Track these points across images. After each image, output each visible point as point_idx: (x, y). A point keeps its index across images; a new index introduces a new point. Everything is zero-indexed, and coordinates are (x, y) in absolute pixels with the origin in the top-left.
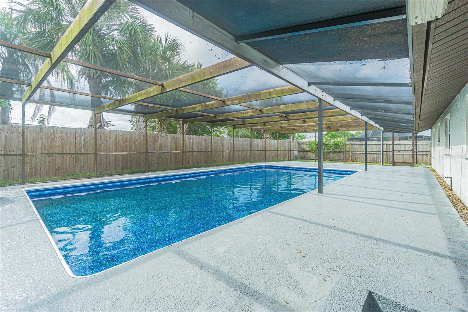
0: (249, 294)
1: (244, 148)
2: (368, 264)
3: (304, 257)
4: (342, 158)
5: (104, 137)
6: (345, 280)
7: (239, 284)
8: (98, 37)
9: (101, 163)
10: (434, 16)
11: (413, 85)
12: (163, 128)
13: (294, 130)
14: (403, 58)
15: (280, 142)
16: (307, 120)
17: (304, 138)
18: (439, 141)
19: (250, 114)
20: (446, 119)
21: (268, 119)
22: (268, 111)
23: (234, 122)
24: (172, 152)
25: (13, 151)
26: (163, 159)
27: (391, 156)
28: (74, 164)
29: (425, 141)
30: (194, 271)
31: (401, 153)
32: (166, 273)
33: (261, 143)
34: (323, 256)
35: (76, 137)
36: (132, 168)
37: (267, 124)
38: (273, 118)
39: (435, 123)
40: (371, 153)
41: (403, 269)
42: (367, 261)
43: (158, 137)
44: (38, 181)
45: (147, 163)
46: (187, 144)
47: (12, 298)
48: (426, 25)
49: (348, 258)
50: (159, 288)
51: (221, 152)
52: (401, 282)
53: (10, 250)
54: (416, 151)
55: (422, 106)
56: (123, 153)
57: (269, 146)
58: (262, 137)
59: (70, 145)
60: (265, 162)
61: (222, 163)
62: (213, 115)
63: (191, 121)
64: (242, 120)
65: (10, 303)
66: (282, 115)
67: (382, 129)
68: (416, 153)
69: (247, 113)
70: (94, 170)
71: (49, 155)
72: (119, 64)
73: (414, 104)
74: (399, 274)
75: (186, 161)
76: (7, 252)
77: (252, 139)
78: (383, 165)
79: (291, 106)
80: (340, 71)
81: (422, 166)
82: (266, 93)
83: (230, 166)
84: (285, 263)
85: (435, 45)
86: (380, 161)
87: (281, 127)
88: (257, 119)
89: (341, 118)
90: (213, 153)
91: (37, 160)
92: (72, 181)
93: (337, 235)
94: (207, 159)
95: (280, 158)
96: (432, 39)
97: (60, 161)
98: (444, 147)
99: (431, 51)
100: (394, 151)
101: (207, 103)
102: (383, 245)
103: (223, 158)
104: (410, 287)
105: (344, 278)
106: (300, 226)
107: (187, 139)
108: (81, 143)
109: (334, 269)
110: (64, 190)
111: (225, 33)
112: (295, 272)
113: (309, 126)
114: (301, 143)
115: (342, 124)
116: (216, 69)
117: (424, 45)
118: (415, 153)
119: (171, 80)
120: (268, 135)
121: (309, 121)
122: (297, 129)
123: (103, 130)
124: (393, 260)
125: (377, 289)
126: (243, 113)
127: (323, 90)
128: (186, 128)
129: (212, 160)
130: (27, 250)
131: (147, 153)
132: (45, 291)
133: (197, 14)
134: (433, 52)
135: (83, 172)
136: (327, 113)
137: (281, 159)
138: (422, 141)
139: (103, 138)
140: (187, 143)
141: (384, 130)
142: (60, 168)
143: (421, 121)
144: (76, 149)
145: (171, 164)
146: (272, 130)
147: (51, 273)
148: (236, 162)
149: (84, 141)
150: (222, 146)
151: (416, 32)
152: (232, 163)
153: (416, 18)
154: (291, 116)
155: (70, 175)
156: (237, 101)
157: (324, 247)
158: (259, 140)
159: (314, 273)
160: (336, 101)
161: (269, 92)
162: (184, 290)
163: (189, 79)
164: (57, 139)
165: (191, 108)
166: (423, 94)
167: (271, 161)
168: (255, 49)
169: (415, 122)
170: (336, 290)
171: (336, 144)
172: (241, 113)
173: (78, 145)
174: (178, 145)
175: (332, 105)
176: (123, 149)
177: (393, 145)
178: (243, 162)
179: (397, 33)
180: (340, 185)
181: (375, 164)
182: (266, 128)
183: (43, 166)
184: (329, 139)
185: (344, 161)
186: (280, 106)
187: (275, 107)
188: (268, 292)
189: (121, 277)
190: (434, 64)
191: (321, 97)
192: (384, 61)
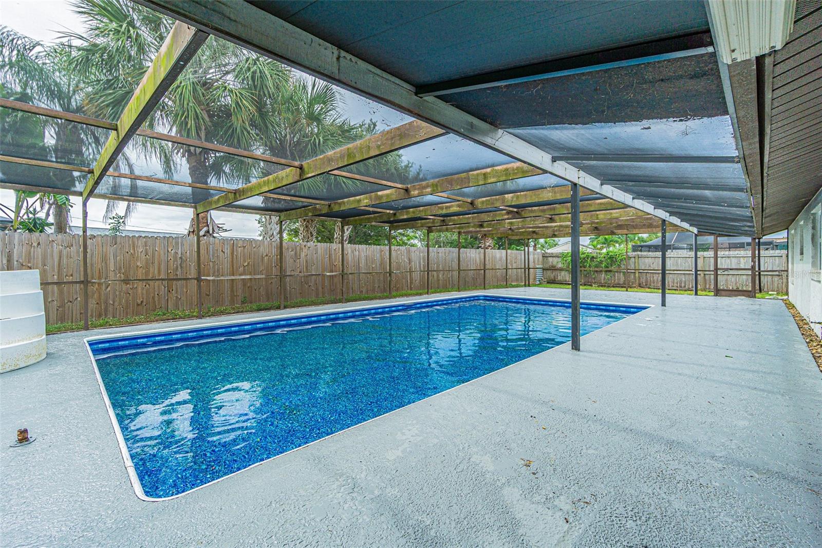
0: (430, 542)
1: (447, 264)
2: (650, 491)
3: (534, 474)
4: (622, 282)
5: (213, 250)
6: (602, 523)
7: (414, 523)
8: (201, 87)
9: (208, 293)
10: (767, 47)
11: (742, 160)
12: (311, 233)
13: (535, 235)
14: (719, 117)
15: (512, 253)
16: (556, 217)
17: (555, 245)
18: (802, 253)
19: (455, 209)
20: (813, 214)
21: (486, 217)
22: (485, 204)
23: (428, 223)
24: (324, 276)
25: (72, 275)
26: (310, 286)
27: (712, 277)
28: (166, 295)
29: (778, 251)
30: (341, 494)
31: (731, 272)
32: (293, 497)
33: (477, 256)
34: (570, 474)
35: (168, 251)
36: (260, 301)
37: (485, 224)
38: (496, 216)
39: (794, 220)
40: (675, 272)
41: (715, 504)
42: (650, 485)
43: (301, 249)
44: (110, 325)
45: (283, 293)
46: (350, 259)
47: (45, 533)
48: (755, 62)
49: (614, 479)
50: (280, 525)
51: (408, 273)
52: (709, 529)
53: (52, 447)
54: (759, 269)
55: (765, 193)
56: (243, 277)
57: (492, 261)
58: (480, 245)
59: (159, 264)
60: (485, 289)
61: (409, 292)
62: (391, 212)
63: (356, 220)
64: (442, 218)
65: (42, 543)
66: (511, 209)
67: (695, 230)
68: (759, 273)
69: (450, 207)
70: (197, 304)
71: (126, 281)
72: (236, 129)
73: (749, 190)
74: (707, 514)
75: (348, 289)
76: (47, 451)
77: (462, 250)
78: (696, 294)
79: (525, 195)
80: (606, 138)
81: (771, 297)
82: (478, 175)
83: (422, 297)
84: (500, 485)
85: (778, 93)
86: (692, 287)
87: (510, 229)
88: (467, 216)
89: (617, 213)
90: (392, 274)
91: (109, 289)
92: (162, 324)
93: (599, 433)
94: (384, 285)
95: (512, 281)
96: (771, 83)
97: (145, 292)
98: (810, 265)
99: (770, 103)
100: (716, 269)
101: (380, 193)
102: (682, 454)
103: (411, 283)
104: (726, 539)
105: (601, 519)
106: (534, 412)
107: (350, 251)
108: (177, 261)
109: (586, 500)
110: (148, 339)
111: (398, 82)
112: (515, 503)
113: (561, 226)
114: (548, 255)
115: (620, 223)
116: (387, 139)
117: (755, 95)
118: (757, 273)
119: (314, 159)
120: (489, 242)
121: (560, 219)
122: (540, 232)
123: (211, 238)
124: (698, 484)
125: (660, 543)
126: (442, 208)
127: (580, 168)
128: (349, 232)
129: (392, 286)
130: (77, 448)
131: (282, 276)
132: (98, 524)
133: (345, 53)
134: (776, 104)
135: (180, 309)
136: (590, 205)
137: (513, 284)
138: (771, 252)
139: (211, 253)
140: (349, 257)
141: (698, 231)
142: (145, 301)
143: (765, 218)
144: (169, 271)
145: (323, 293)
146: (496, 234)
147: (109, 492)
148: (433, 290)
149: (181, 258)
150: (410, 263)
151: (737, 74)
152: (426, 291)
153: (733, 51)
154: (527, 212)
155: (160, 313)
156: (430, 189)
157: (573, 455)
158: (473, 251)
159: (550, 505)
160: (604, 185)
161: (485, 174)
162: (320, 531)
163: (344, 156)
164: (138, 254)
165: (354, 201)
166: (765, 175)
167: (494, 288)
168: (452, 105)
169: (754, 219)
170: (583, 543)
171: (611, 258)
172: (439, 208)
173: (172, 265)
174: (335, 262)
175: (597, 193)
176: (244, 270)
177: (716, 258)
178: (445, 288)
179: (702, 76)
180: (613, 335)
181: (682, 292)
182: (485, 231)
183: (117, 299)
184: (599, 246)
185: (625, 287)
186: (506, 196)
187: (498, 197)
188: (463, 541)
189: (219, 503)
190: (780, 124)
191: (576, 181)
192: (684, 122)
